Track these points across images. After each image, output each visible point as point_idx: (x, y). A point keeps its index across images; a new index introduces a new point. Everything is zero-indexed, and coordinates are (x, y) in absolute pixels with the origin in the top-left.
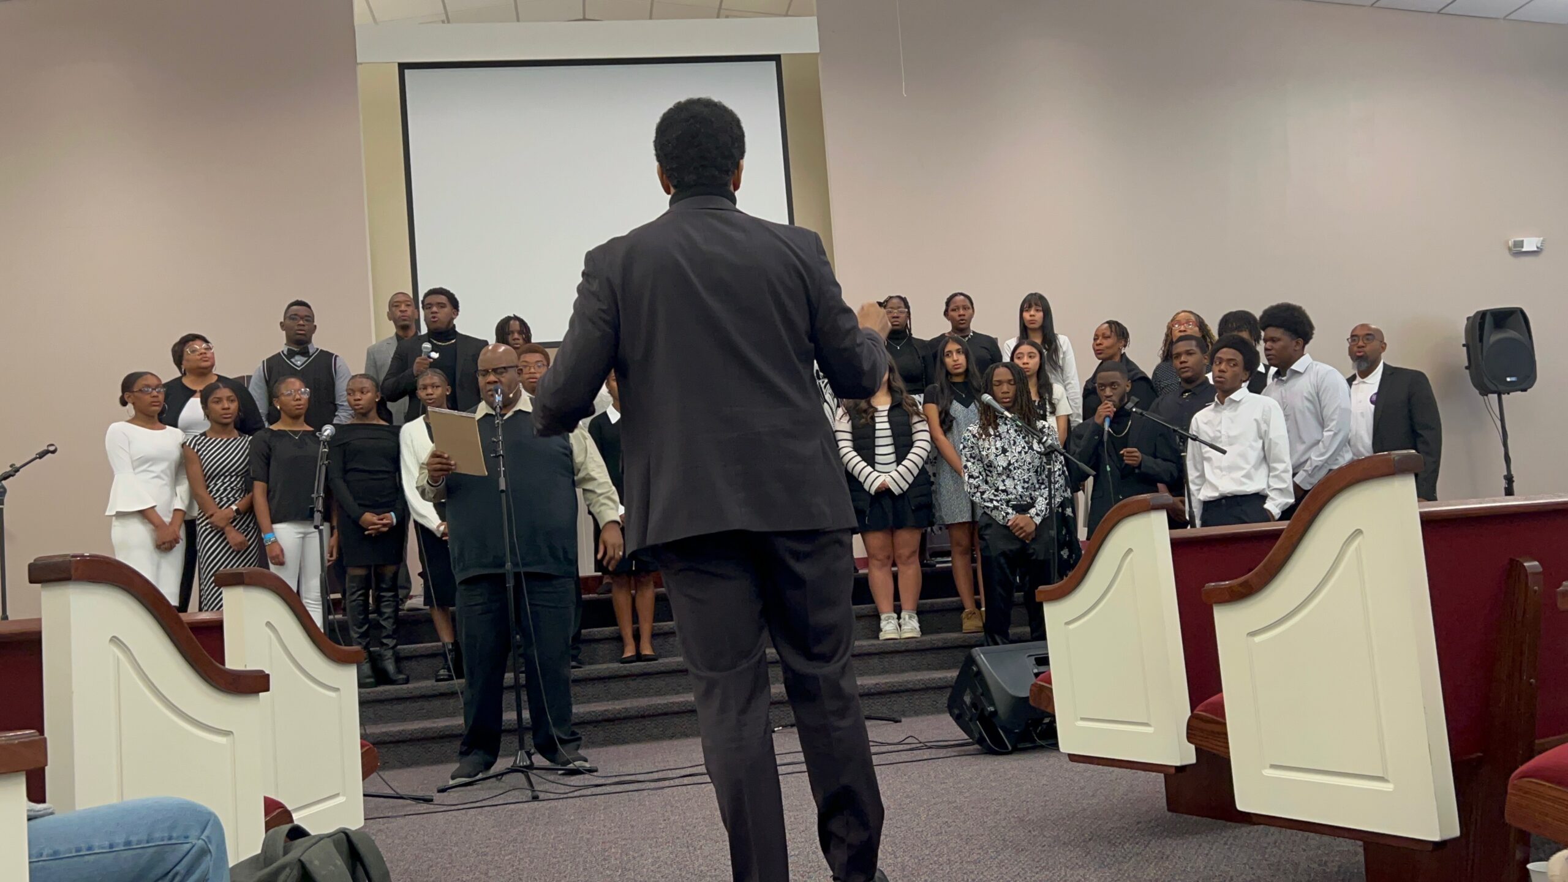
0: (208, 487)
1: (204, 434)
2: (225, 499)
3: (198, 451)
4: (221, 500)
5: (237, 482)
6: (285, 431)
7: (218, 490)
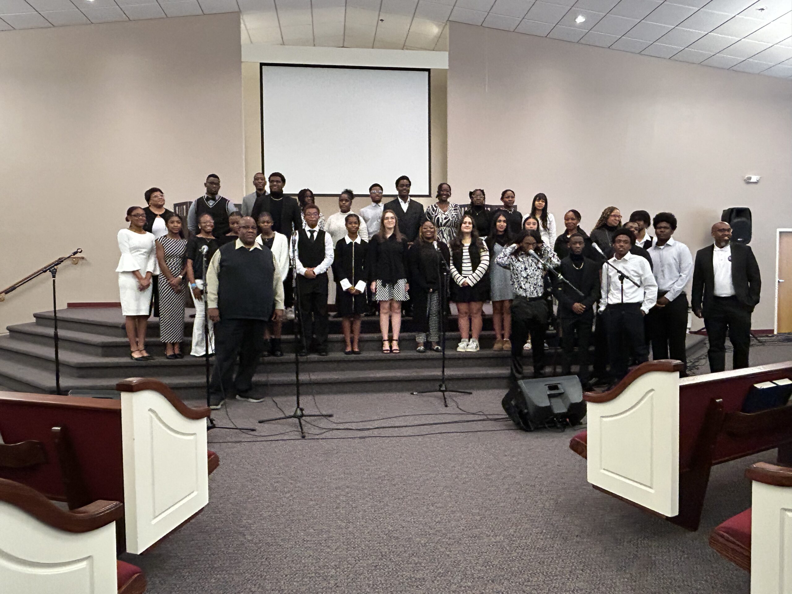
0: (166, 261)
1: (165, 236)
2: (174, 269)
3: (163, 244)
4: (172, 269)
5: (179, 260)
6: (204, 238)
7: (171, 264)
